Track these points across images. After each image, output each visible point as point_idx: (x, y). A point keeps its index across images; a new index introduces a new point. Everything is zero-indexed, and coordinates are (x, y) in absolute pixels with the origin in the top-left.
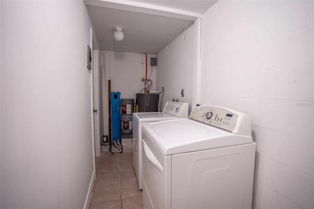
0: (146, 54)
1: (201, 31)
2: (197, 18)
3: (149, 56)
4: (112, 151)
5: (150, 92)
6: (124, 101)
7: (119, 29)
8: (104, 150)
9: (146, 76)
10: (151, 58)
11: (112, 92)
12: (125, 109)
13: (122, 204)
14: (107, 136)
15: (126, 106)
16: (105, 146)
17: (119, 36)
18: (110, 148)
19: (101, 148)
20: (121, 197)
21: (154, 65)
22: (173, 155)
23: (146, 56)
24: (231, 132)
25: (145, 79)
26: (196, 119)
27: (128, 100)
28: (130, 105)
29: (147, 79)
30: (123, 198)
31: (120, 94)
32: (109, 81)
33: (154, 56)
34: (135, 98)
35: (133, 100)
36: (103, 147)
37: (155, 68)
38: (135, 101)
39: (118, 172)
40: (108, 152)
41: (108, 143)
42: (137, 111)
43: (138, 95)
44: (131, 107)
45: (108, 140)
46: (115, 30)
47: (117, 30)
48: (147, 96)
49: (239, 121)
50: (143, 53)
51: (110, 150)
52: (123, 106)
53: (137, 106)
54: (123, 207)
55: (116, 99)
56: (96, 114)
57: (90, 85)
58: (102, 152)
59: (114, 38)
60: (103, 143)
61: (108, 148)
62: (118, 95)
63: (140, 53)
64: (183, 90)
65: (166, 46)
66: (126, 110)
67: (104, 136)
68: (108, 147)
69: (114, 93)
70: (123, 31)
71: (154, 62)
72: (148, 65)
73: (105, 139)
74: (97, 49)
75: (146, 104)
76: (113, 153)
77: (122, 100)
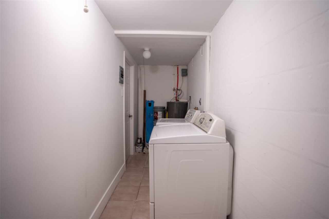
0: (178, 66)
1: (210, 47)
2: (206, 36)
3: (180, 68)
4: (144, 152)
5: (180, 100)
6: (156, 108)
7: (147, 49)
8: (138, 150)
9: (177, 86)
10: (183, 70)
11: (146, 100)
12: (157, 115)
13: (139, 190)
14: (141, 139)
15: (157, 114)
16: (139, 147)
17: (147, 55)
18: (143, 149)
19: (136, 148)
20: (140, 185)
21: (185, 76)
22: (154, 145)
23: (178, 68)
24: (207, 132)
25: (176, 89)
26: (196, 124)
27: (160, 108)
28: (161, 112)
29: (178, 89)
30: (141, 185)
31: (154, 102)
32: (145, 91)
33: (185, 67)
34: (165, 106)
35: (164, 108)
36: (137, 148)
37: (185, 78)
38: (166, 108)
39: (144, 167)
40: (141, 152)
41: (141, 145)
42: (167, 117)
43: (168, 103)
44: (161, 114)
45: (142, 142)
46: (144, 50)
47: (145, 50)
48: (177, 105)
49: (214, 124)
50: (175, 66)
51: (143, 151)
52: (155, 112)
53: (167, 113)
54: (139, 192)
55: (150, 107)
56: (132, 119)
57: (122, 95)
58: (136, 151)
59: (143, 57)
60: (137, 144)
61: (141, 149)
62: (152, 103)
63: (172, 66)
64: (200, 99)
65: (192, 59)
66: (157, 117)
67: (138, 138)
68: (141, 147)
69: (148, 101)
70: (150, 50)
71: (185, 73)
72: (179, 76)
73: (139, 141)
74: (133, 65)
75: (175, 111)
76: (144, 153)
77: (154, 108)
